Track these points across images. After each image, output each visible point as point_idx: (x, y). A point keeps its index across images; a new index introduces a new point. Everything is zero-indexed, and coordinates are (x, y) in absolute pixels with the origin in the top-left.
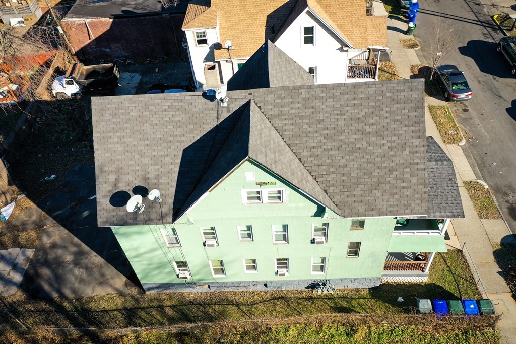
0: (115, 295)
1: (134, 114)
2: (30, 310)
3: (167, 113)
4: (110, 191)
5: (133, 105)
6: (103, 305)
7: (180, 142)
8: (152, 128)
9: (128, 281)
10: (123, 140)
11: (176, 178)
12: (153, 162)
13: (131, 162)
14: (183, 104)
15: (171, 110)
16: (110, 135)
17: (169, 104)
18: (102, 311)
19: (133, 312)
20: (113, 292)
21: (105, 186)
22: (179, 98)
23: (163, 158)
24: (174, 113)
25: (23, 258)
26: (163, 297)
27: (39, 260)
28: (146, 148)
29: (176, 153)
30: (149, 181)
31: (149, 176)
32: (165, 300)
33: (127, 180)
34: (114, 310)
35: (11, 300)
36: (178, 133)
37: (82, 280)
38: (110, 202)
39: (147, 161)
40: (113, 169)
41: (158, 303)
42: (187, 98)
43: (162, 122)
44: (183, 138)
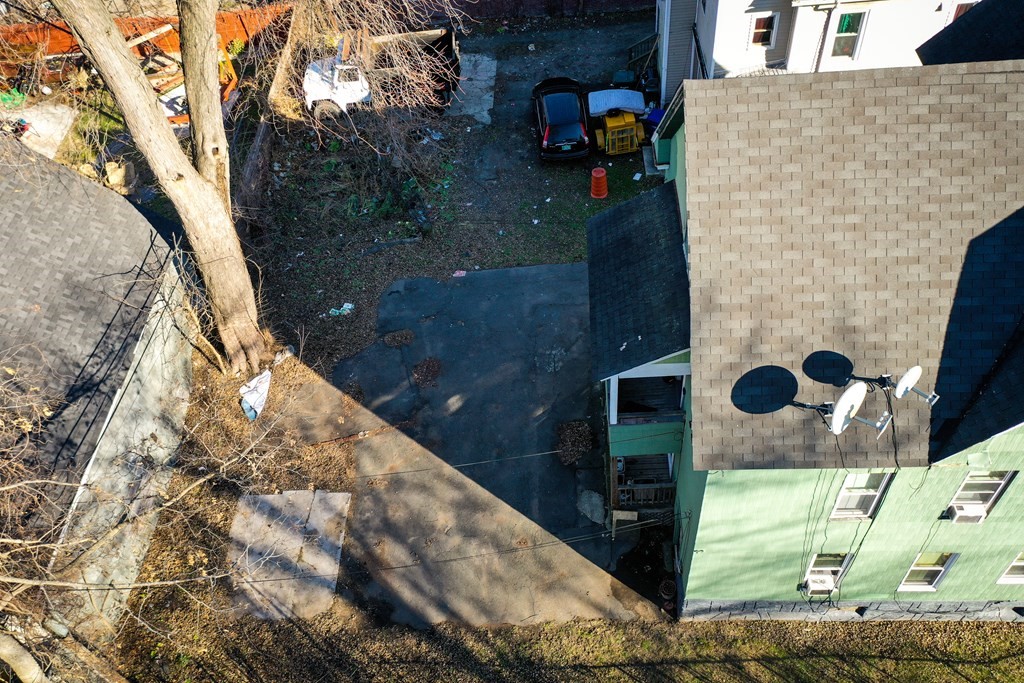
0: (595, 623)
1: (816, 132)
2: (381, 657)
3: (923, 128)
4: (731, 367)
5: (816, 104)
6: (573, 650)
7: (961, 217)
8: (873, 175)
9: (619, 584)
10: (778, 213)
11: (944, 329)
12: (870, 279)
13: (799, 281)
14: (976, 99)
15: (933, 117)
16: (737, 196)
17: (931, 100)
18: (575, 668)
19: (660, 672)
20: (589, 614)
21: (718, 350)
22: (968, 80)
23: (904, 269)
24: (945, 128)
25: (327, 516)
26: (731, 633)
27: (367, 521)
28: (849, 236)
29: (945, 252)
30: (859, 338)
31: (857, 321)
32: (735, 640)
33: (785, 333)
34: (608, 666)
35: (324, 628)
36: (954, 191)
37: (495, 578)
38: (732, 397)
39: (850, 275)
40: (745, 300)
41: (722, 650)
42: (991, 79)
43: (904, 156)
44: (969, 207)
